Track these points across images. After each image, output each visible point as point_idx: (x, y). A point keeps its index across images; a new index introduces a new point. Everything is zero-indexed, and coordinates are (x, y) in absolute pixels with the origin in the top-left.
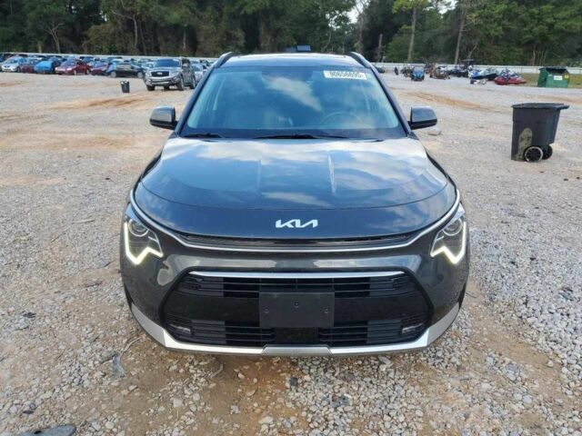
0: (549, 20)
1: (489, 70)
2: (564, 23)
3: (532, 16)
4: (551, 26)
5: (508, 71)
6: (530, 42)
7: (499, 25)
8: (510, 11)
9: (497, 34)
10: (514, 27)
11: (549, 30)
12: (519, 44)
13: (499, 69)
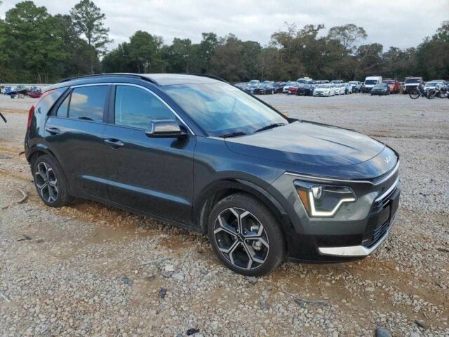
0: (43, 51)
1: (19, 87)
2: (54, 53)
3: (29, 47)
4: (45, 55)
5: (35, 88)
6: (33, 67)
7: (5, 53)
8: (10, 42)
9: (5, 59)
10: (17, 55)
11: (45, 58)
12: (24, 67)
13: (28, 87)
